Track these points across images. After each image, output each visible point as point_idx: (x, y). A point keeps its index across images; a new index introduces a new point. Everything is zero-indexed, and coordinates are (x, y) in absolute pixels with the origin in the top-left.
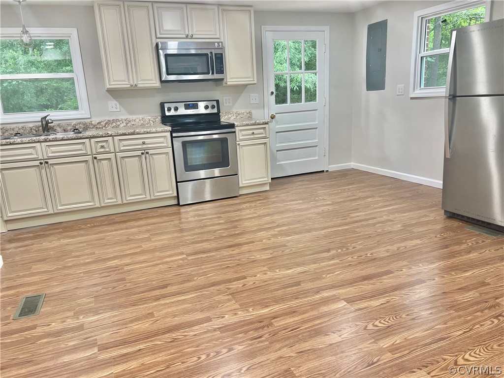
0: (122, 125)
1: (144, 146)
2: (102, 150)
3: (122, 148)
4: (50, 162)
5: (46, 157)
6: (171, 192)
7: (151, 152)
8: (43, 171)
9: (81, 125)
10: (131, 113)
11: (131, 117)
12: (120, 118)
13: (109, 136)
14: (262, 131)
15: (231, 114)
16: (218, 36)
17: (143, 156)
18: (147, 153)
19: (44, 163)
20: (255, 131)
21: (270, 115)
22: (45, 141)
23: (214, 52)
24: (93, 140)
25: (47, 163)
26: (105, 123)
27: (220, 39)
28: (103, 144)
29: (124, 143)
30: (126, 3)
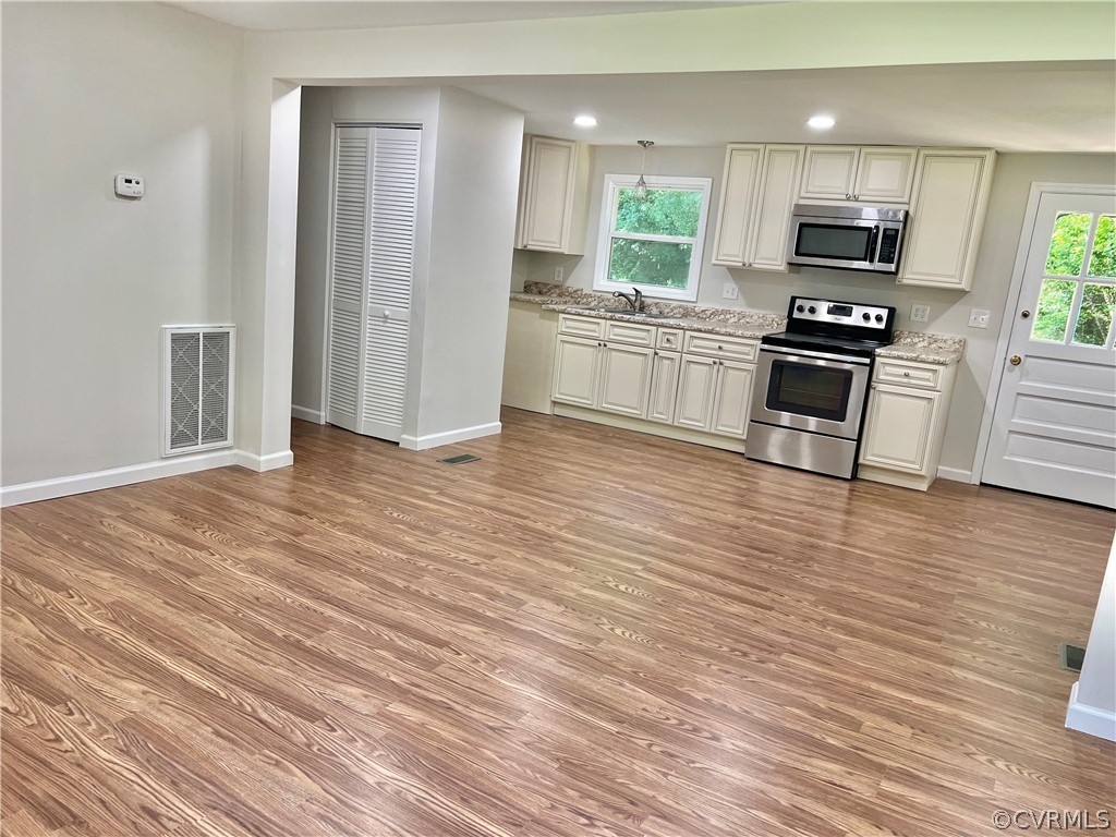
0: (732, 320)
1: (721, 353)
2: (668, 345)
3: (691, 349)
4: (610, 345)
5: (606, 339)
6: (740, 432)
7: (726, 363)
8: (600, 354)
9: (681, 309)
10: (750, 305)
11: (749, 311)
12: (732, 309)
14: (930, 374)
16: (906, 200)
17: (716, 367)
18: (721, 364)
19: (603, 345)
20: (911, 372)
21: (1011, 356)
22: (611, 319)
24: (660, 329)
25: (605, 345)
26: (711, 312)
27: (909, 204)
28: (671, 338)
29: (697, 342)
30: (769, 147)
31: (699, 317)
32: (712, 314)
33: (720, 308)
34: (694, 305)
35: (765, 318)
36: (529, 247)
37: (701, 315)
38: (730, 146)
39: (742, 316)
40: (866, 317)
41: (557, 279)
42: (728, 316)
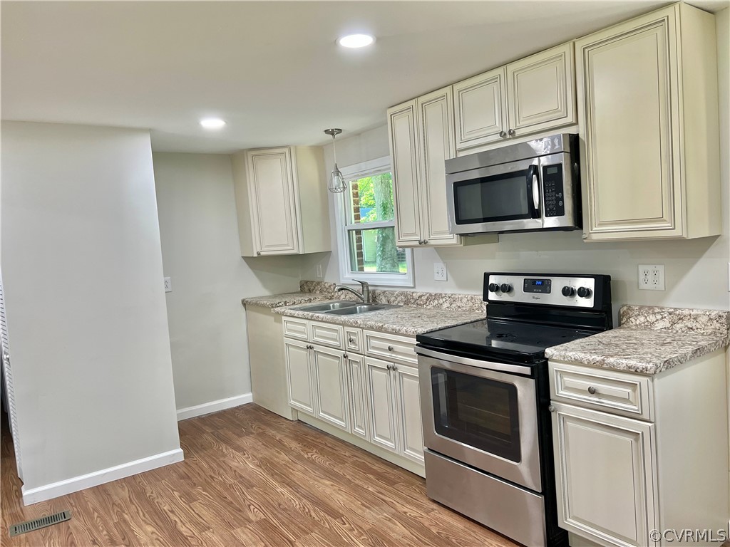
1: (392, 355)
2: (353, 347)
3: (370, 351)
4: (315, 347)
5: (311, 340)
7: (399, 368)
10: (459, 286)
11: (457, 293)
12: (444, 293)
13: (358, 327)
14: (628, 390)
18: (395, 368)
19: (310, 348)
23: (543, 163)
25: (312, 348)
26: (426, 297)
27: (577, 123)
29: (374, 342)
30: (420, 100)
31: (417, 304)
32: (427, 300)
33: (433, 291)
34: (413, 290)
35: (473, 301)
36: (262, 254)
37: (419, 301)
38: (390, 111)
39: (453, 299)
40: (568, 292)
41: (318, 276)
42: (441, 301)
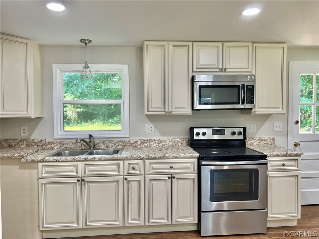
0: (154, 145)
2: (133, 172)
3: (151, 171)
4: (87, 179)
5: (83, 175)
7: (177, 176)
8: (79, 188)
9: (121, 143)
10: (162, 134)
11: (162, 138)
12: (153, 138)
13: (141, 159)
15: (254, 140)
16: (250, 70)
17: (170, 180)
18: (174, 178)
19: (81, 180)
20: (285, 163)
22: (85, 160)
23: (246, 84)
24: (126, 162)
25: (83, 180)
26: (140, 142)
28: (135, 166)
29: (154, 166)
30: (170, 43)
31: (133, 146)
32: (141, 143)
33: (146, 139)
34: (129, 139)
35: (173, 141)
37: (134, 145)
38: (146, 43)
39: (160, 141)
40: (234, 134)
41: (22, 134)
42: (152, 143)
